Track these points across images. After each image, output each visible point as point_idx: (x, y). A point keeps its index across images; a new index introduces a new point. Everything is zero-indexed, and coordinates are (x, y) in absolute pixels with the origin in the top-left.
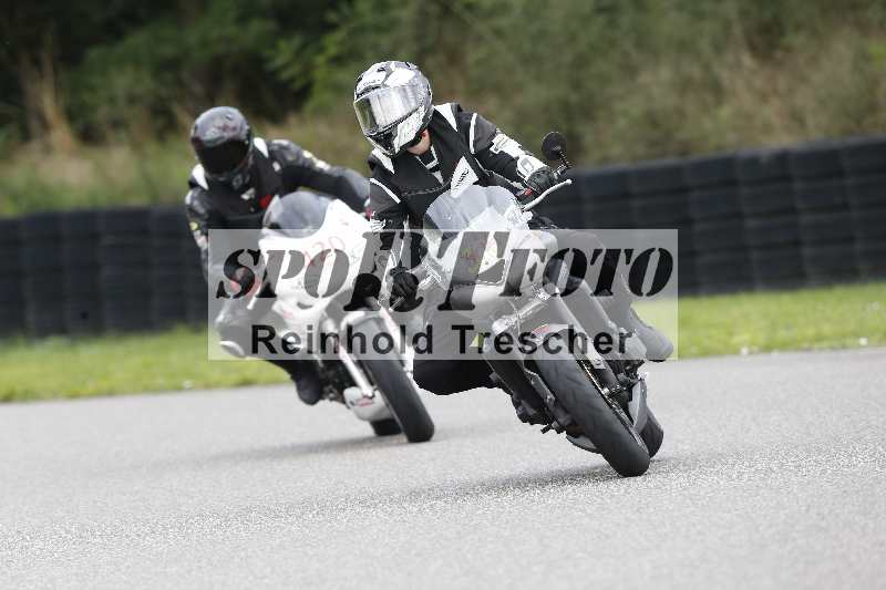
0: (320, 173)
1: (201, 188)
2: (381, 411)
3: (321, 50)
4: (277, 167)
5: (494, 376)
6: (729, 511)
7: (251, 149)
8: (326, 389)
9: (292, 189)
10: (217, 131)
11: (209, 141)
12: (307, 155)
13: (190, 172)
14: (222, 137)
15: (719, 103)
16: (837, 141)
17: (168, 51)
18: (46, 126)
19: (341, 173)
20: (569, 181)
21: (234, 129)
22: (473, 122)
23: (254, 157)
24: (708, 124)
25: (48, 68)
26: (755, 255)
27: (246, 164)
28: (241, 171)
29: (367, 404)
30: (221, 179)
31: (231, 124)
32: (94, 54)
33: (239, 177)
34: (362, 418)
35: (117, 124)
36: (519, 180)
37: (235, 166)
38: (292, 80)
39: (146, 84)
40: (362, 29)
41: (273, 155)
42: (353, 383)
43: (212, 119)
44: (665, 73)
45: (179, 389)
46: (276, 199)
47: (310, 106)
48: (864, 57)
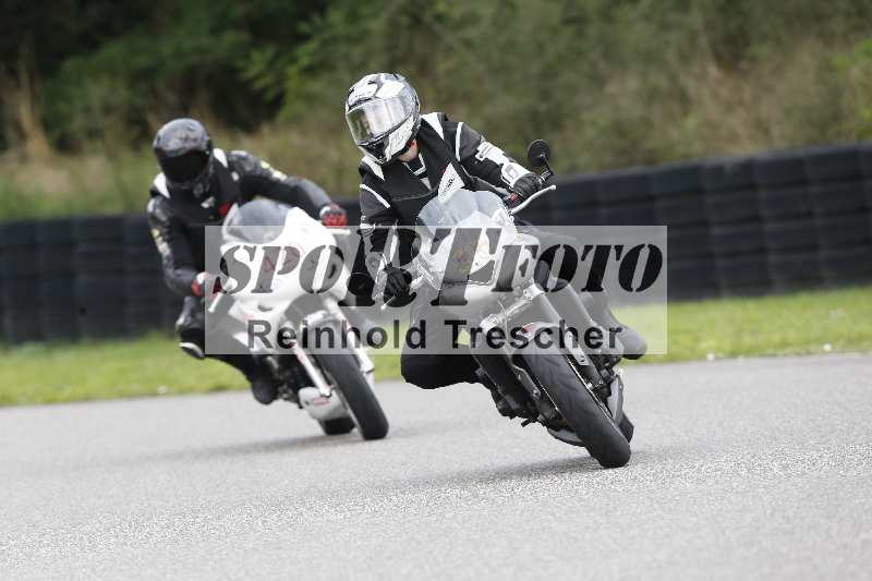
0: (277, 183)
1: (162, 195)
2: (336, 409)
3: (293, 60)
4: (235, 177)
5: (480, 372)
6: (696, 515)
7: (211, 159)
8: (280, 389)
9: (250, 199)
10: (177, 141)
11: (172, 152)
12: (265, 165)
13: (152, 182)
14: (184, 148)
15: (686, 113)
16: (801, 150)
17: (143, 61)
18: (22, 136)
19: (297, 183)
20: (553, 187)
21: (195, 140)
22: (459, 130)
23: (214, 168)
24: (674, 134)
25: (25, 79)
26: (720, 263)
27: (207, 174)
28: (201, 181)
29: (322, 404)
30: (184, 187)
31: (192, 135)
32: (70, 64)
33: (200, 186)
34: (314, 417)
35: (93, 134)
36: (504, 185)
37: (195, 177)
38: (264, 90)
39: (121, 95)
40: (335, 40)
41: (232, 166)
42: (310, 383)
43: (175, 130)
44: (633, 83)
45: (154, 394)
46: (235, 209)
47: (282, 115)
48: (827, 68)
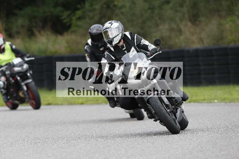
3: (75, 15)
10: (96, 31)
14: (97, 33)
15: (181, 35)
20: (161, 52)
21: (100, 30)
22: (135, 37)
24: (177, 41)
26: (188, 77)
28: (101, 42)
30: (96, 44)
31: (99, 29)
35: (18, 33)
36: (149, 51)
39: (27, 23)
44: (167, 26)
48: (220, 24)
